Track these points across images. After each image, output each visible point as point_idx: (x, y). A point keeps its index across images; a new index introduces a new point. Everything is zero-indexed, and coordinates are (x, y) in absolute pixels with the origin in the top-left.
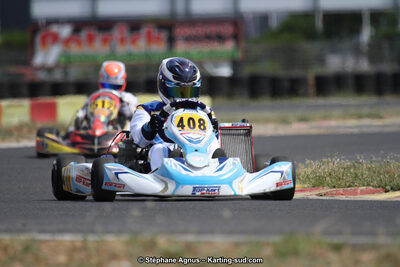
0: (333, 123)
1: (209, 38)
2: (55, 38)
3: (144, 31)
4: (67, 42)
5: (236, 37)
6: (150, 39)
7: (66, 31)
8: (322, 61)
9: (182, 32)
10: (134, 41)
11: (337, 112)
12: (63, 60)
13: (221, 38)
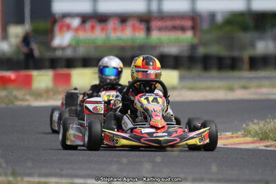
0: (265, 90)
1: (175, 28)
2: (68, 27)
3: (130, 23)
4: (77, 30)
5: (194, 28)
6: (134, 28)
7: (76, 22)
8: (253, 45)
9: (156, 25)
10: (123, 30)
11: (267, 83)
12: (74, 43)
13: (183, 29)
